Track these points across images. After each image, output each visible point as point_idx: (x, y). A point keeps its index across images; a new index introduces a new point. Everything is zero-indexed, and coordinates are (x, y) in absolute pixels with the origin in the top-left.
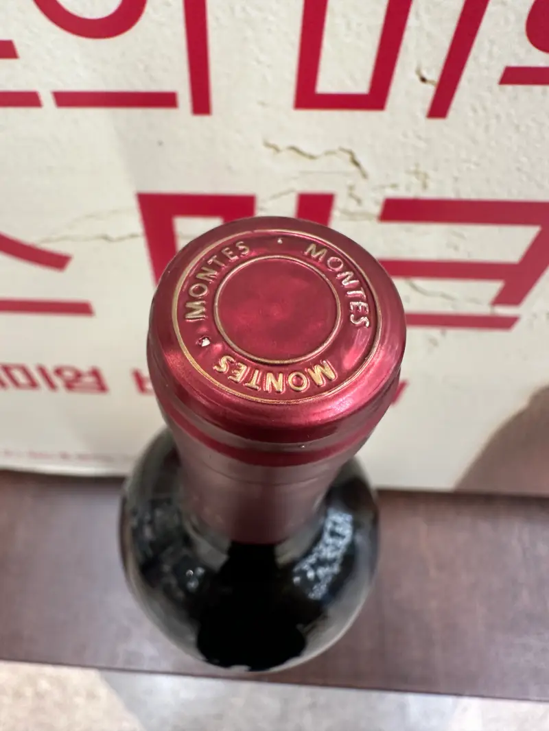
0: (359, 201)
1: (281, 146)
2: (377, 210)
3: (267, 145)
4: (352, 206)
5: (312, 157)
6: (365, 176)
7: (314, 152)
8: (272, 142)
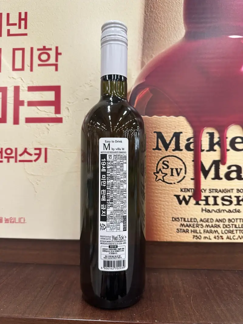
0: (24, 87)
1: (11, 77)
2: (27, 89)
3: (9, 77)
4: (23, 89)
5: (15, 79)
6: (24, 82)
7: (16, 78)
8: (10, 76)
